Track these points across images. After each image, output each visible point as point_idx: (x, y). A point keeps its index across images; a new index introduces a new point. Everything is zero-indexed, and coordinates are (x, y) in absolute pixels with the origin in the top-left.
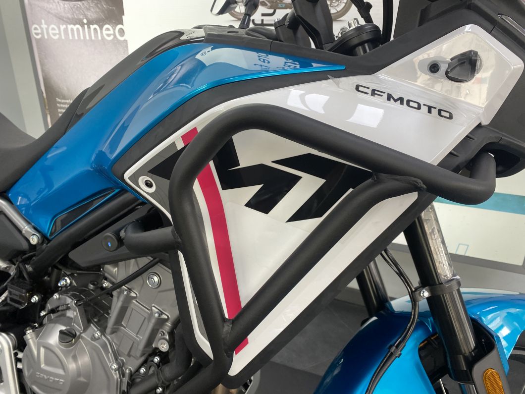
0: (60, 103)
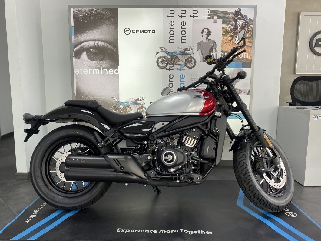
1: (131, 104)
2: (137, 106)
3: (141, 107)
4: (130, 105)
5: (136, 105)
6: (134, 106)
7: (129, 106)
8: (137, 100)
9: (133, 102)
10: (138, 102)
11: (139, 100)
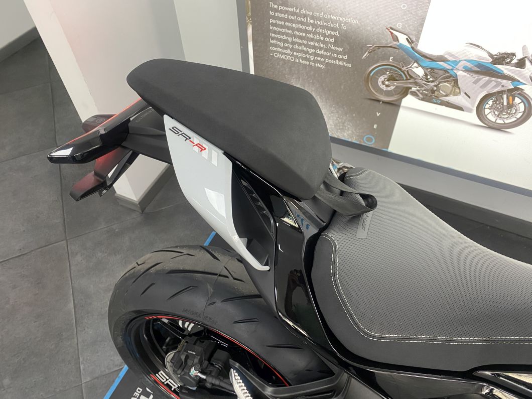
0: (276, 10)
1: (467, 70)
2: (493, 83)
3: (510, 91)
4: (460, 73)
5: (485, 79)
6: (475, 82)
7: (450, 76)
8: (502, 59)
9: (480, 65)
10: (504, 69)
11: (515, 61)
